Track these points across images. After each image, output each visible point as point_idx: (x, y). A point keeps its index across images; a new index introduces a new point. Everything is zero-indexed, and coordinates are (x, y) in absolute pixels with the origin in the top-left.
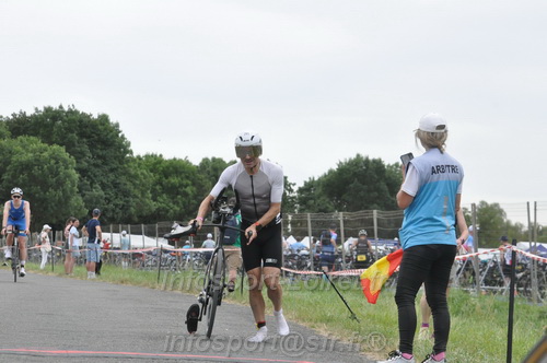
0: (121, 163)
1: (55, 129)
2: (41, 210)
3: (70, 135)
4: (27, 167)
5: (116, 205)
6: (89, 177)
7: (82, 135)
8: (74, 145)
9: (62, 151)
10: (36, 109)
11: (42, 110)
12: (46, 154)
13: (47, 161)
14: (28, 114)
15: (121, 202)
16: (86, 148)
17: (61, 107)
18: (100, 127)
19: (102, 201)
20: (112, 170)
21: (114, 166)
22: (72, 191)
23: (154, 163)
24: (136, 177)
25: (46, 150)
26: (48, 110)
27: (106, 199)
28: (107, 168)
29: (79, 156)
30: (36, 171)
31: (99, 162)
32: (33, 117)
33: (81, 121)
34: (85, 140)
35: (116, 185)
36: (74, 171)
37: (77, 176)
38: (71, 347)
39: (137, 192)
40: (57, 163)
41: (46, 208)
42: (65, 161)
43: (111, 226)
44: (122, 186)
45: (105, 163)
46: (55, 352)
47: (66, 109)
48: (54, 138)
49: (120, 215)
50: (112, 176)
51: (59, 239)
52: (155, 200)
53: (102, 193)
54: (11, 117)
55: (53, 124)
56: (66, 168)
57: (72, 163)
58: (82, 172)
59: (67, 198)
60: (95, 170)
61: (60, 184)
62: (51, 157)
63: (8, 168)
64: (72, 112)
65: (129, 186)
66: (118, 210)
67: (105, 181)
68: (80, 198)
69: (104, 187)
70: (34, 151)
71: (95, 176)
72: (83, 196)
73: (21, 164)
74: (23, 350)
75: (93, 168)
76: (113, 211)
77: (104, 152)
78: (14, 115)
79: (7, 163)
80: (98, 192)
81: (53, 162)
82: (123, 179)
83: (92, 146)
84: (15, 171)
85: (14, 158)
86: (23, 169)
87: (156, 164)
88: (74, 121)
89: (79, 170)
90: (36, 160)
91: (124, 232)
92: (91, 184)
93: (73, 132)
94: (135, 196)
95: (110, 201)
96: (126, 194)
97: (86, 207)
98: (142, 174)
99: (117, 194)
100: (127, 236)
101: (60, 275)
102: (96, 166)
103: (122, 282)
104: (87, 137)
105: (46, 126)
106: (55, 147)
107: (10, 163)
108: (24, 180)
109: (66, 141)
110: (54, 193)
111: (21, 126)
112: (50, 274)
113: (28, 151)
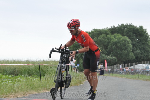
0: (146, 41)
1: (125, 31)
2: (120, 57)
3: (130, 33)
4: (115, 43)
5: (144, 55)
6: (135, 46)
8: (131, 36)
9: (127, 38)
10: (119, 25)
11: (121, 25)
12: (121, 39)
13: (122, 41)
15: (146, 54)
16: (135, 37)
17: (127, 24)
18: (139, 30)
19: (140, 54)
20: (143, 44)
21: (143, 42)
22: (130, 51)
25: (121, 38)
26: (122, 25)
27: (141, 53)
28: (141, 43)
29: (132, 39)
30: (118, 45)
32: (117, 27)
33: (133, 29)
35: (144, 48)
36: (130, 45)
37: (131, 46)
40: (125, 42)
41: (122, 57)
43: (143, 62)
44: (146, 49)
45: (141, 41)
47: (129, 25)
48: (124, 34)
49: (146, 58)
50: (143, 46)
51: (126, 66)
53: (140, 51)
54: (110, 28)
55: (124, 29)
56: (128, 43)
57: (130, 42)
59: (128, 53)
60: (138, 44)
61: (126, 49)
62: (123, 40)
63: (110, 44)
64: (131, 26)
65: (148, 49)
66: (145, 57)
67: (140, 47)
69: (140, 49)
70: (118, 38)
71: (137, 46)
72: (134, 52)
73: (113, 42)
76: (143, 57)
77: (140, 38)
78: (111, 27)
79: (109, 42)
80: (138, 51)
81: (123, 41)
82: (146, 47)
84: (112, 45)
85: (111, 41)
86: (114, 44)
88: (131, 29)
89: (133, 44)
90: (118, 41)
91: (147, 64)
92: (136, 48)
96: (147, 51)
97: (135, 56)
99: (144, 51)
100: (148, 65)
102: (138, 42)
103: (147, 80)
104: (135, 34)
105: (122, 30)
106: (125, 37)
108: (114, 48)
109: (128, 35)
110: (124, 51)
111: (113, 30)
112: (123, 78)
113: (116, 38)
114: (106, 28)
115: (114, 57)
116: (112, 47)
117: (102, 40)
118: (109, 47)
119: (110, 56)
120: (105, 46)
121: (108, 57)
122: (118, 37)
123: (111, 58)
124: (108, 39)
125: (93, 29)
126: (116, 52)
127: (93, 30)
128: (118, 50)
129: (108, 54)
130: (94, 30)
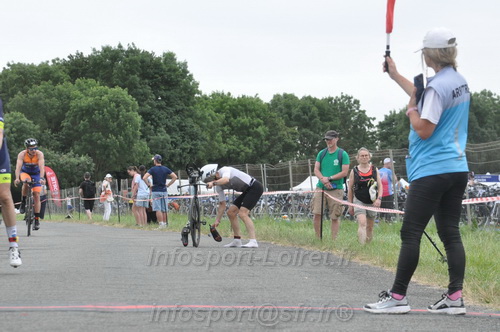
0: (186, 104)
1: (115, 71)
2: (104, 158)
3: (131, 77)
4: (87, 112)
5: (184, 150)
6: (153, 120)
7: (144, 76)
8: (136, 87)
9: (122, 93)
10: (94, 50)
11: (101, 50)
12: (105, 98)
13: (106, 105)
14: (86, 55)
15: (189, 146)
16: (148, 90)
17: (120, 46)
18: (164, 67)
19: (169, 146)
20: (177, 112)
21: (179, 108)
22: (135, 136)
23: (222, 102)
24: (203, 118)
25: (106, 93)
26: (107, 50)
27: (172, 143)
28: (171, 110)
29: (141, 98)
30: (97, 116)
31: (163, 103)
32: (90, 57)
33: (143, 62)
34: (147, 81)
35: (182, 128)
36: (137, 113)
37: (139, 119)
38: (140, 302)
39: (204, 134)
40: (118, 106)
41: (108, 156)
42: (126, 104)
44: (188, 130)
45: (169, 105)
46: (124, 307)
47: (126, 48)
48: (115, 80)
49: (188, 159)
50: (177, 118)
51: (125, 187)
52: (224, 142)
53: (168, 137)
54: (68, 59)
55: (112, 65)
56: (128, 111)
57: (134, 105)
58: (146, 116)
59: (131, 143)
60: (162, 114)
61: (122, 128)
62: (111, 100)
63: (67, 114)
64: (133, 52)
65: (196, 128)
66: (185, 154)
67: (169, 124)
68: (145, 143)
69: (169, 130)
70: (94, 95)
71: (160, 119)
72: (148, 140)
73: (81, 109)
74: (90, 307)
75: (157, 111)
76: (180, 155)
77: (168, 93)
78: (70, 57)
79: (66, 108)
80: (163, 136)
81: (113, 105)
82: (189, 122)
83: (155, 87)
84: (75, 117)
85: (73, 103)
86: (83, 115)
87: (222, 103)
88: (135, 62)
89: (142, 113)
90: (96, 104)
92: (156, 127)
93: (133, 73)
94: (204, 139)
95: (176, 145)
96: (193, 137)
98: (210, 115)
99: (183, 137)
101: (128, 226)
102: (160, 108)
104: (149, 78)
105: (105, 67)
106: (117, 89)
107: (68, 109)
108: (85, 126)
109: (127, 83)
110: (115, 138)
111: (78, 68)
112: (116, 225)
113: (87, 95)
114: (53, 61)
115: (83, 158)
116: (74, 123)
117: (41, 102)
118: (65, 123)
119: (72, 153)
120: (50, 121)
121: (65, 158)
122: (94, 89)
123: (73, 160)
124: (60, 96)
125: (9, 65)
126: (91, 142)
127: (7, 68)
128: (96, 135)
129: (64, 149)
130: (13, 66)
